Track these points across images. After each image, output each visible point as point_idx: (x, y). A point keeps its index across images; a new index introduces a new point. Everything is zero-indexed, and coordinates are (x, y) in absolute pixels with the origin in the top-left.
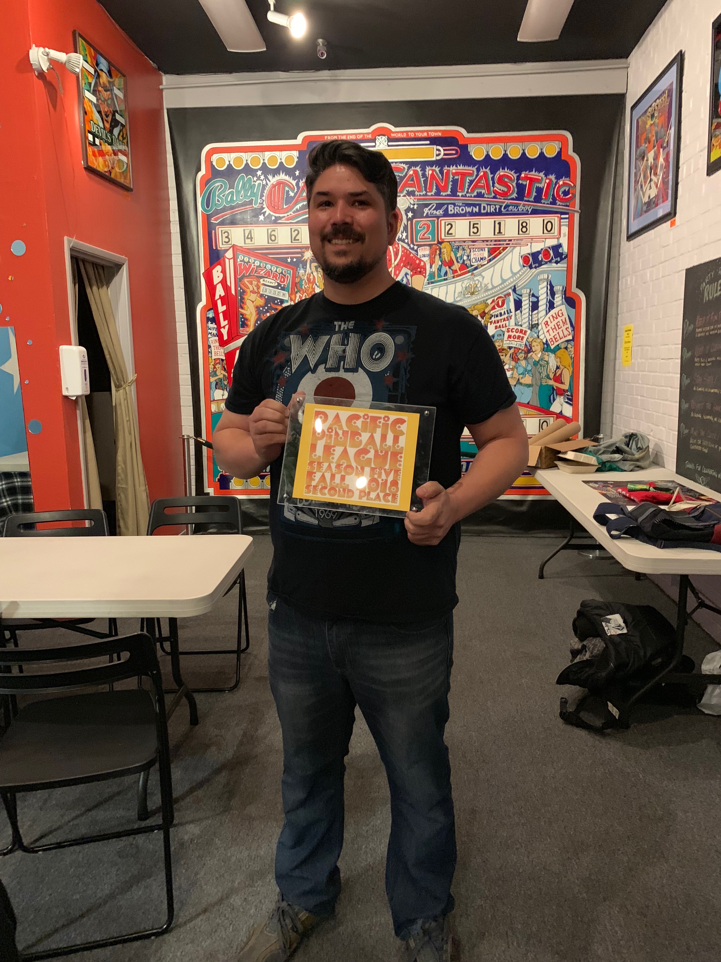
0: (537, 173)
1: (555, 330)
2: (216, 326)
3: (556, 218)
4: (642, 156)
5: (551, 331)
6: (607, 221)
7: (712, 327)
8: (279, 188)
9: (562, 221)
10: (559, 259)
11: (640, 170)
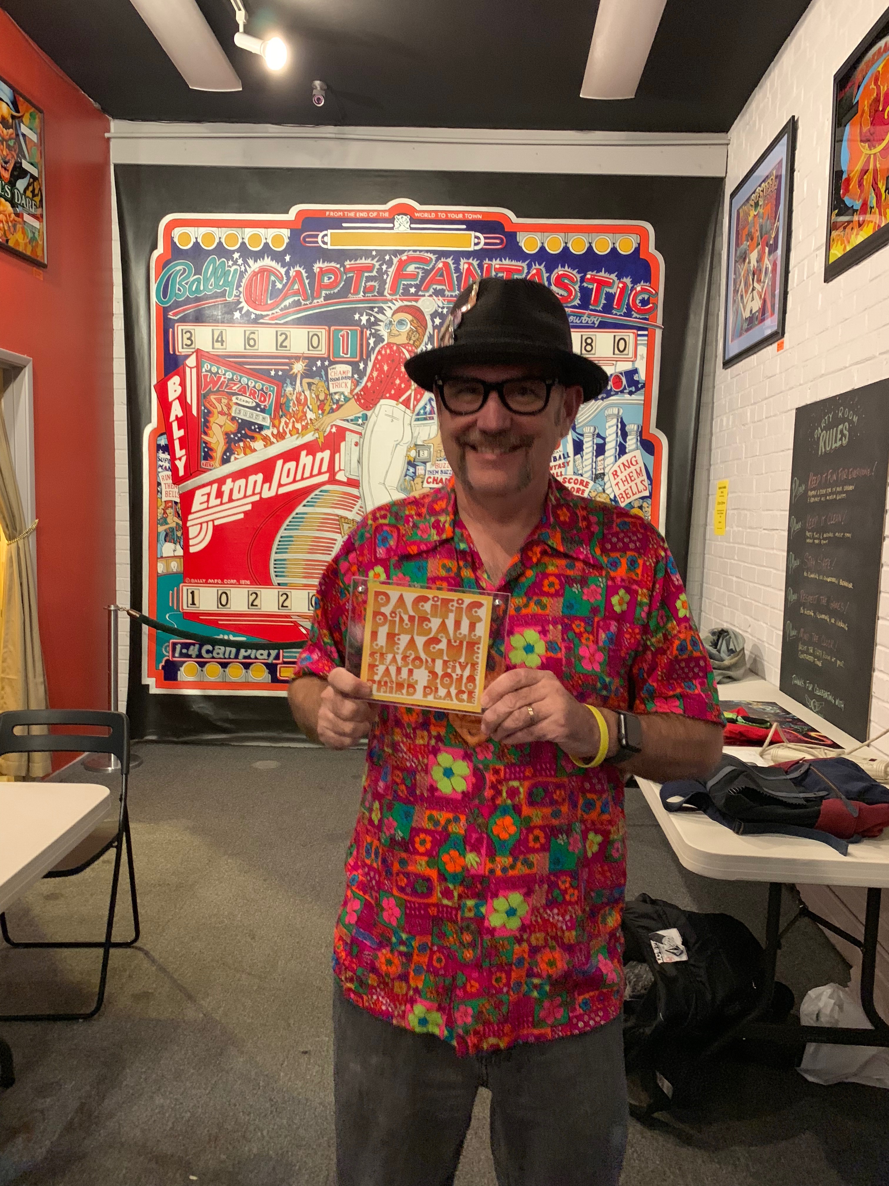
0: (607, 275)
1: (626, 483)
2: (169, 457)
3: (631, 335)
4: (743, 258)
5: (621, 484)
6: (697, 342)
7: (829, 490)
8: (262, 276)
9: (639, 338)
10: (633, 389)
11: (740, 275)
